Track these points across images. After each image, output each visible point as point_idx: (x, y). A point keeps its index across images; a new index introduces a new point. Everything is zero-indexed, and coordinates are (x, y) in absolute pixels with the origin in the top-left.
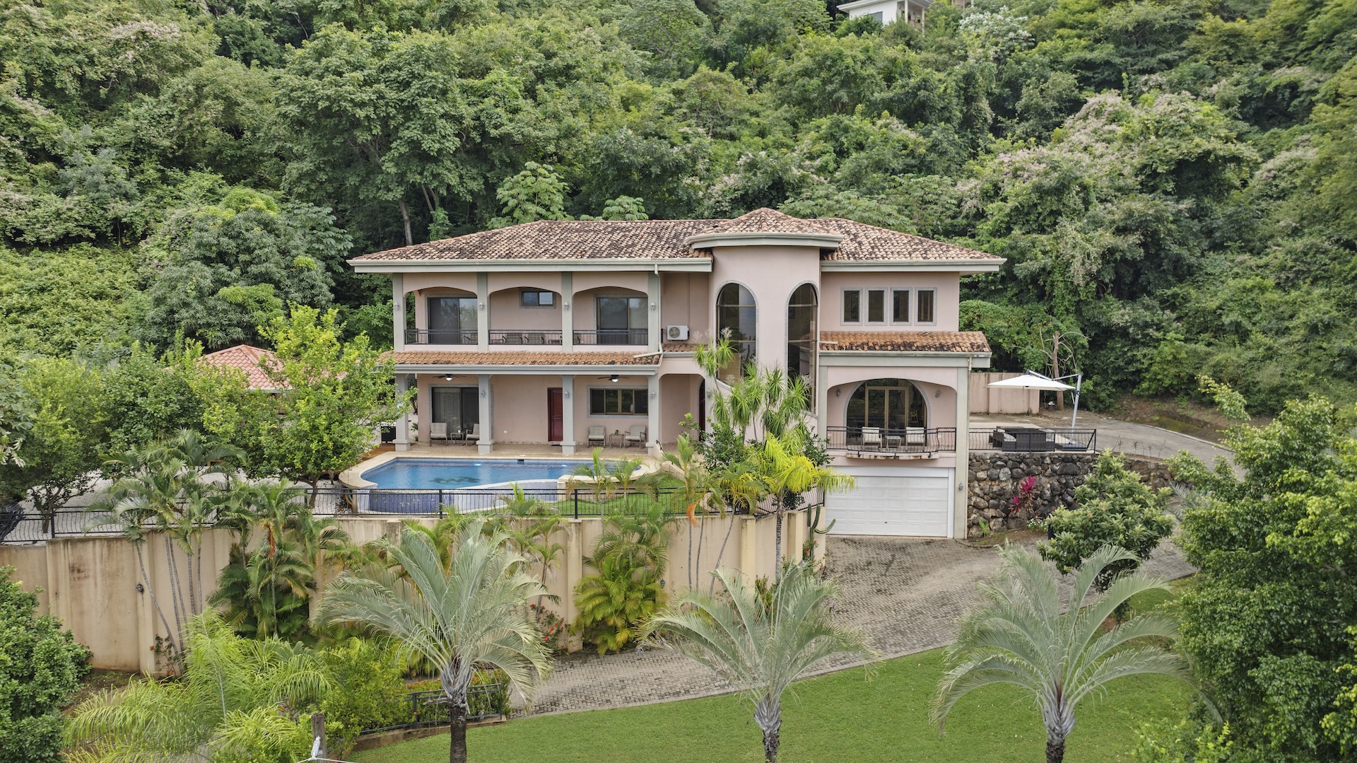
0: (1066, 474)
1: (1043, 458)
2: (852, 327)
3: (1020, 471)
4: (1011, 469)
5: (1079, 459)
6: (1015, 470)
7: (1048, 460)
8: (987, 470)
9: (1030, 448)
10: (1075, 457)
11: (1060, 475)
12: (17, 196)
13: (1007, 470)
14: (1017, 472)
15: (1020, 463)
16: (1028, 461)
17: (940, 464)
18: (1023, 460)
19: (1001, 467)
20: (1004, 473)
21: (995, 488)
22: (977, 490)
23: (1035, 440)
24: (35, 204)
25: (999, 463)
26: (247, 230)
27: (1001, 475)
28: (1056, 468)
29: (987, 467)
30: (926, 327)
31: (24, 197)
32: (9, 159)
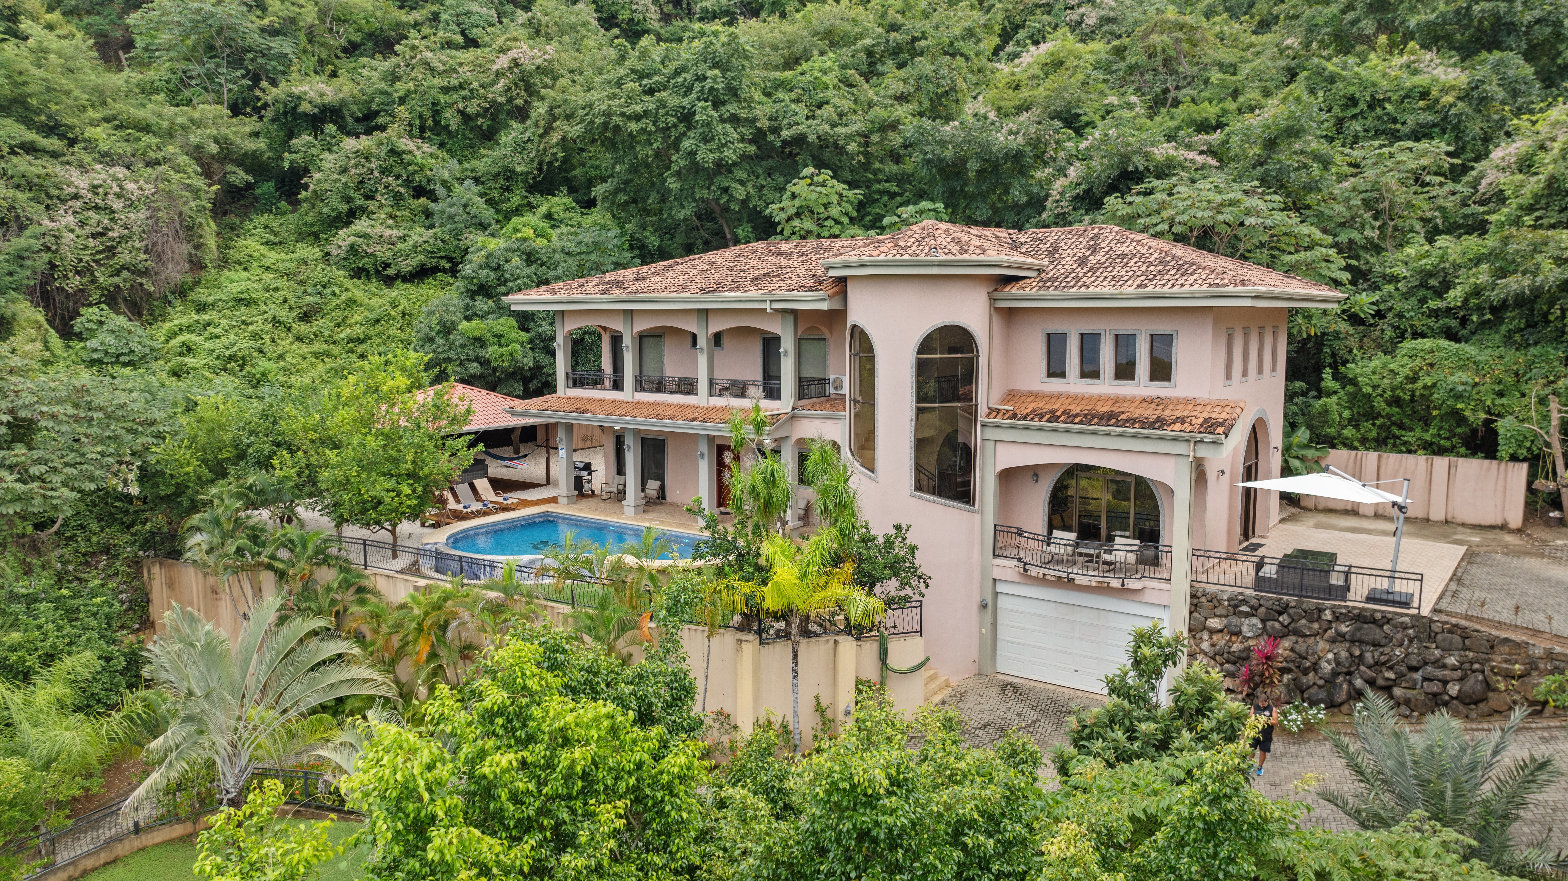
0: (1361, 642)
1: (1320, 610)
2: (1055, 386)
3: (1277, 625)
4: (1263, 621)
5: (1387, 620)
6: (1269, 624)
7: (1328, 615)
8: (1227, 616)
9: (1302, 591)
10: (1378, 616)
11: (1353, 642)
12: (388, 232)
13: (1255, 621)
14: (1273, 627)
15: (1280, 613)
16: (1292, 611)
17: (1148, 597)
18: (1284, 609)
19: (1247, 615)
20: (1250, 626)
21: (1235, 647)
22: (1205, 645)
23: (1310, 580)
24: (404, 238)
25: (1244, 608)
26: (507, 261)
27: (1245, 629)
28: (1344, 628)
29: (1224, 612)
30: (1159, 389)
31: (395, 232)
32: (397, 198)
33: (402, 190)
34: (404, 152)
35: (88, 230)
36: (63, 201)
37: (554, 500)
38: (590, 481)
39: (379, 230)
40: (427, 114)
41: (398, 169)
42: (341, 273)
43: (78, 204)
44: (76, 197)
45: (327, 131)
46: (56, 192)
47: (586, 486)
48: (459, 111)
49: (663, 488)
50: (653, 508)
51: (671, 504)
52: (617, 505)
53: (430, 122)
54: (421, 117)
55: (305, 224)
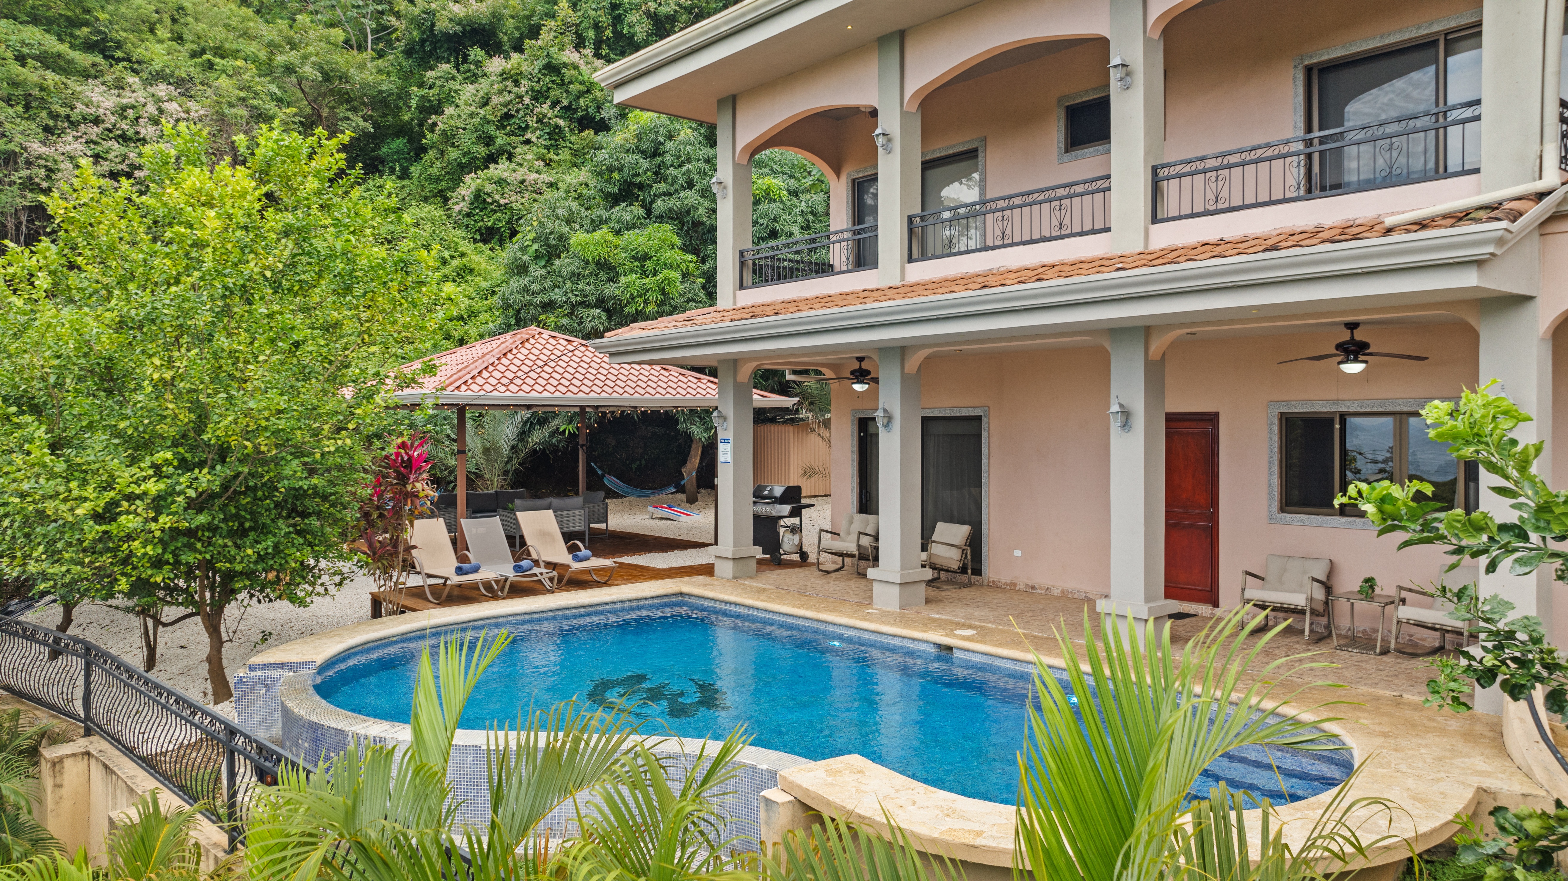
12: (532, 176)
24: (555, 185)
31: (545, 177)
32: (555, 134)
33: (561, 122)
34: (565, 65)
35: (105, 166)
36: (74, 125)
37: (708, 570)
38: (796, 530)
39: (521, 173)
40: (605, 20)
41: (555, 93)
42: (459, 232)
43: (94, 131)
44: (97, 121)
45: (471, 58)
46: (63, 111)
47: (788, 541)
48: (648, 14)
49: (975, 543)
50: (952, 593)
51: (995, 586)
52: (857, 584)
53: (609, 33)
54: (597, 26)
55: (429, 178)
